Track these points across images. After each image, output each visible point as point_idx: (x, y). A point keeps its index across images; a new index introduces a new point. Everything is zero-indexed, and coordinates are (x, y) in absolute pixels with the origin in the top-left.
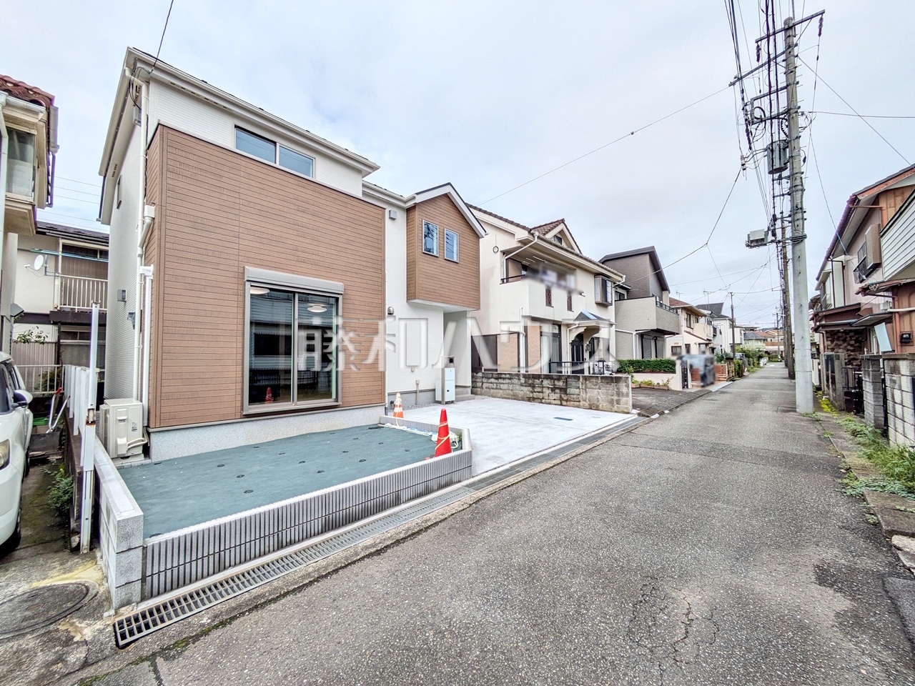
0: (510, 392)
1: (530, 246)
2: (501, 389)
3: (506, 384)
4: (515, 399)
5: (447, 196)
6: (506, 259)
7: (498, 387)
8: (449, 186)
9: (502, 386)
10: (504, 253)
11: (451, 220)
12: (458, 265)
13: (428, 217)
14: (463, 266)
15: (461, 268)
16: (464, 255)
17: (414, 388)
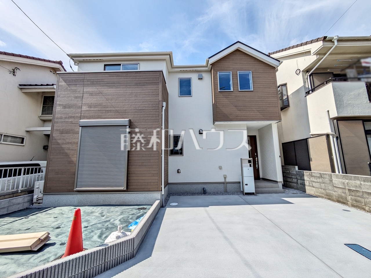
0: (323, 191)
1: (330, 54)
2: (313, 187)
3: (318, 182)
4: (329, 199)
5: (237, 51)
6: (310, 76)
7: (311, 185)
8: (238, 43)
9: (314, 184)
10: (307, 71)
11: (244, 65)
12: (253, 92)
13: (223, 69)
14: (259, 92)
15: (256, 94)
16: (259, 84)
17: (223, 180)
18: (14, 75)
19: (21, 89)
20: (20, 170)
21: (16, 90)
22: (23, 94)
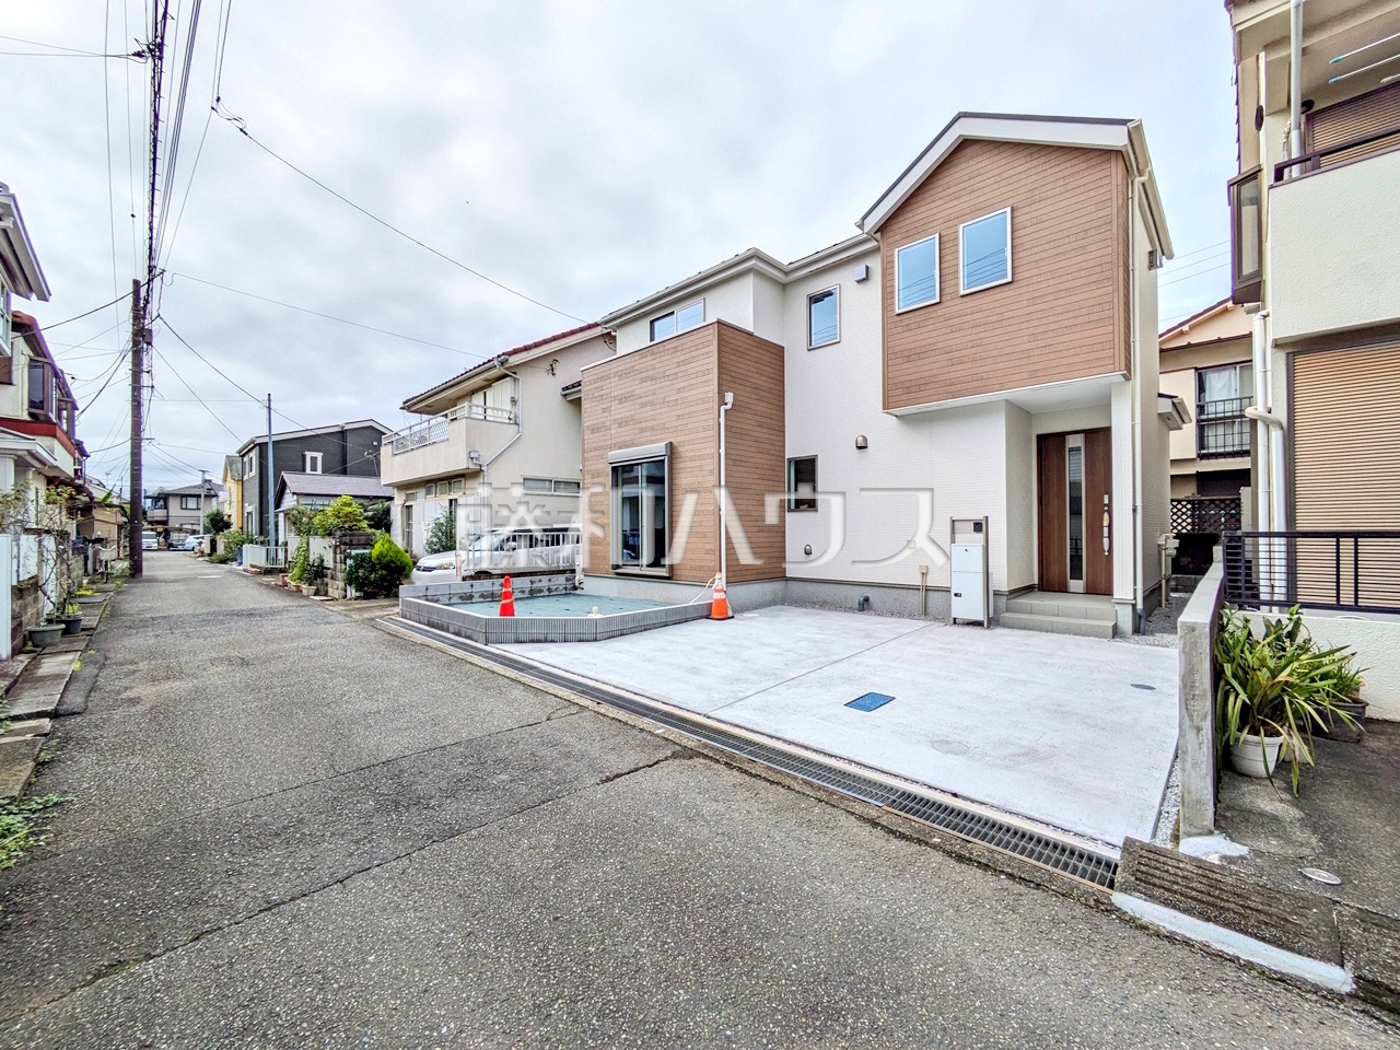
5: (963, 143)
8: (962, 120)
11: (986, 190)
12: (1012, 286)
13: (911, 232)
14: (1035, 280)
15: (1024, 290)
16: (1040, 248)
17: (917, 581)
18: (553, 374)
19: (565, 396)
20: (558, 536)
21: (559, 398)
22: (568, 405)
